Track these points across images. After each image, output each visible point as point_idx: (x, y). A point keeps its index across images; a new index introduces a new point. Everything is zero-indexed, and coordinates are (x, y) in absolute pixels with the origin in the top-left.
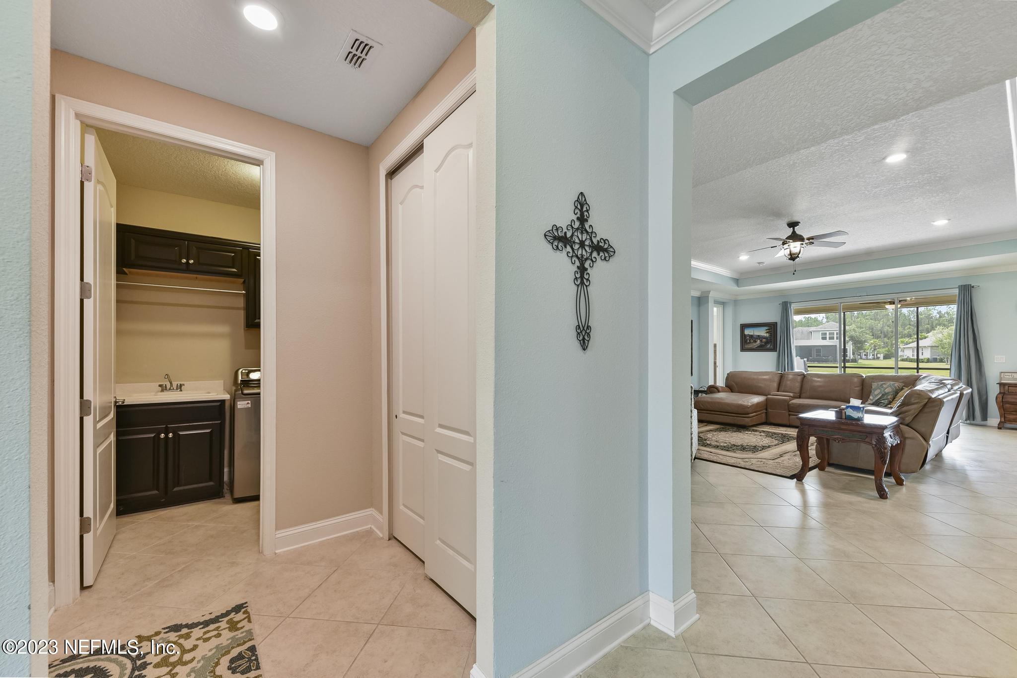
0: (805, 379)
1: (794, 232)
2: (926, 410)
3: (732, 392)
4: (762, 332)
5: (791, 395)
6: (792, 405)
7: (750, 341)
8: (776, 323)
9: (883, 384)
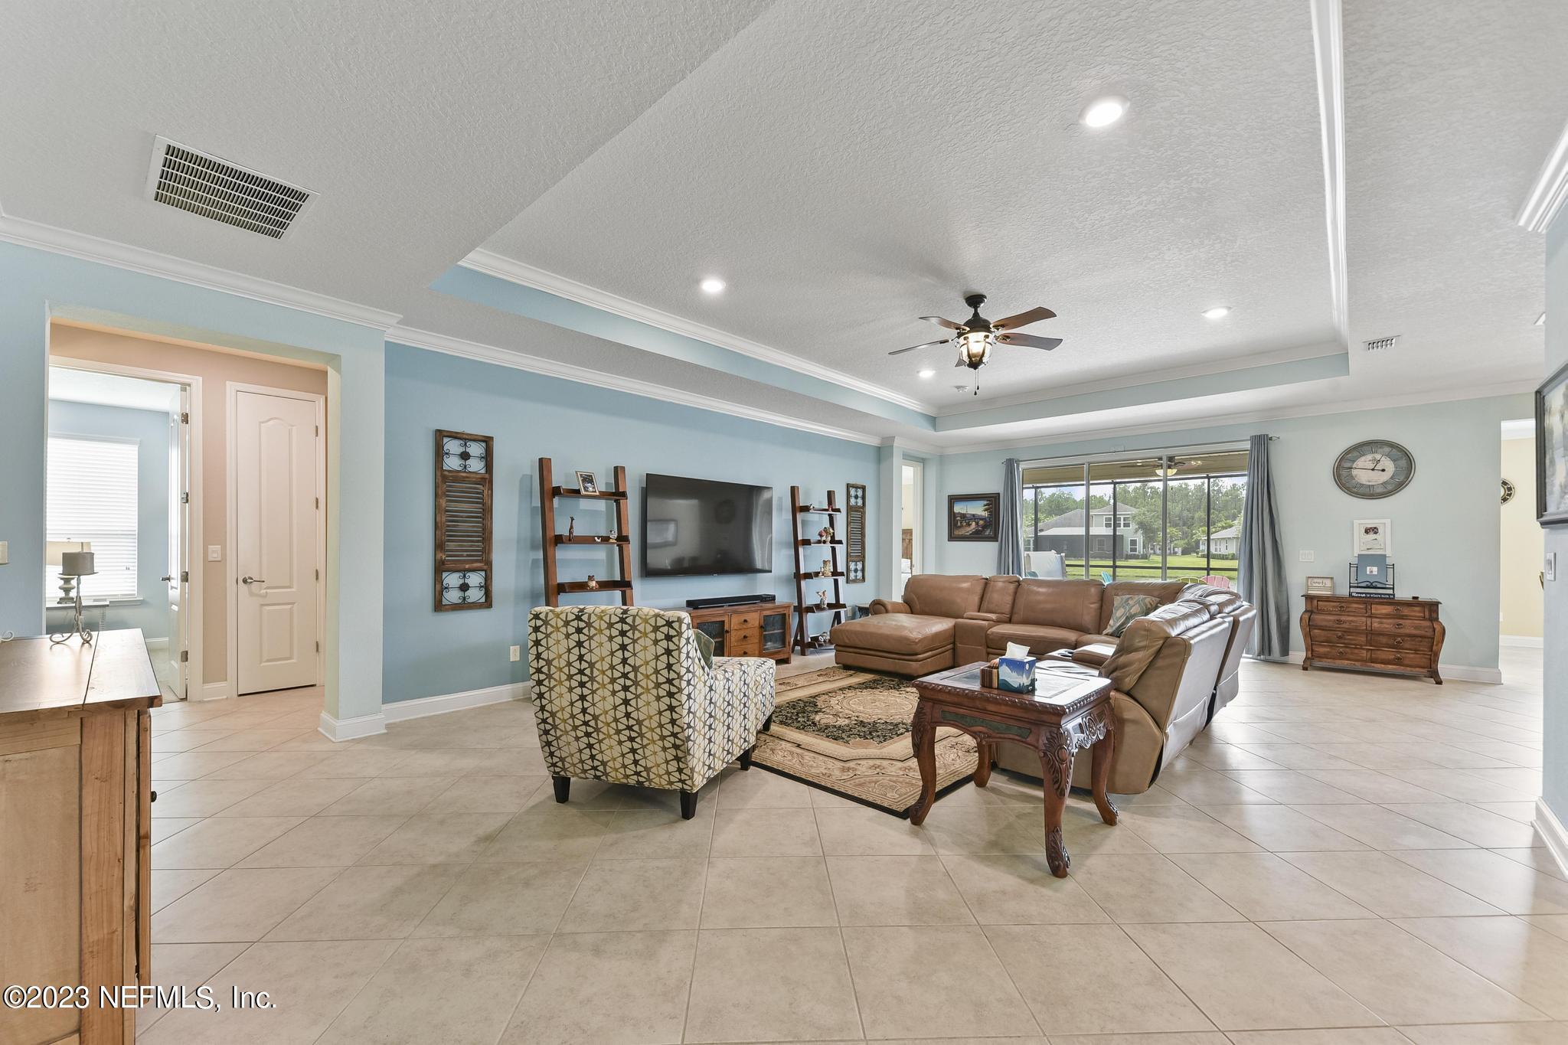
0: (1019, 589)
1: (976, 314)
2: (1160, 663)
3: (912, 613)
4: (978, 509)
5: (993, 616)
6: (991, 637)
7: (961, 523)
8: (999, 494)
9: (1129, 598)
